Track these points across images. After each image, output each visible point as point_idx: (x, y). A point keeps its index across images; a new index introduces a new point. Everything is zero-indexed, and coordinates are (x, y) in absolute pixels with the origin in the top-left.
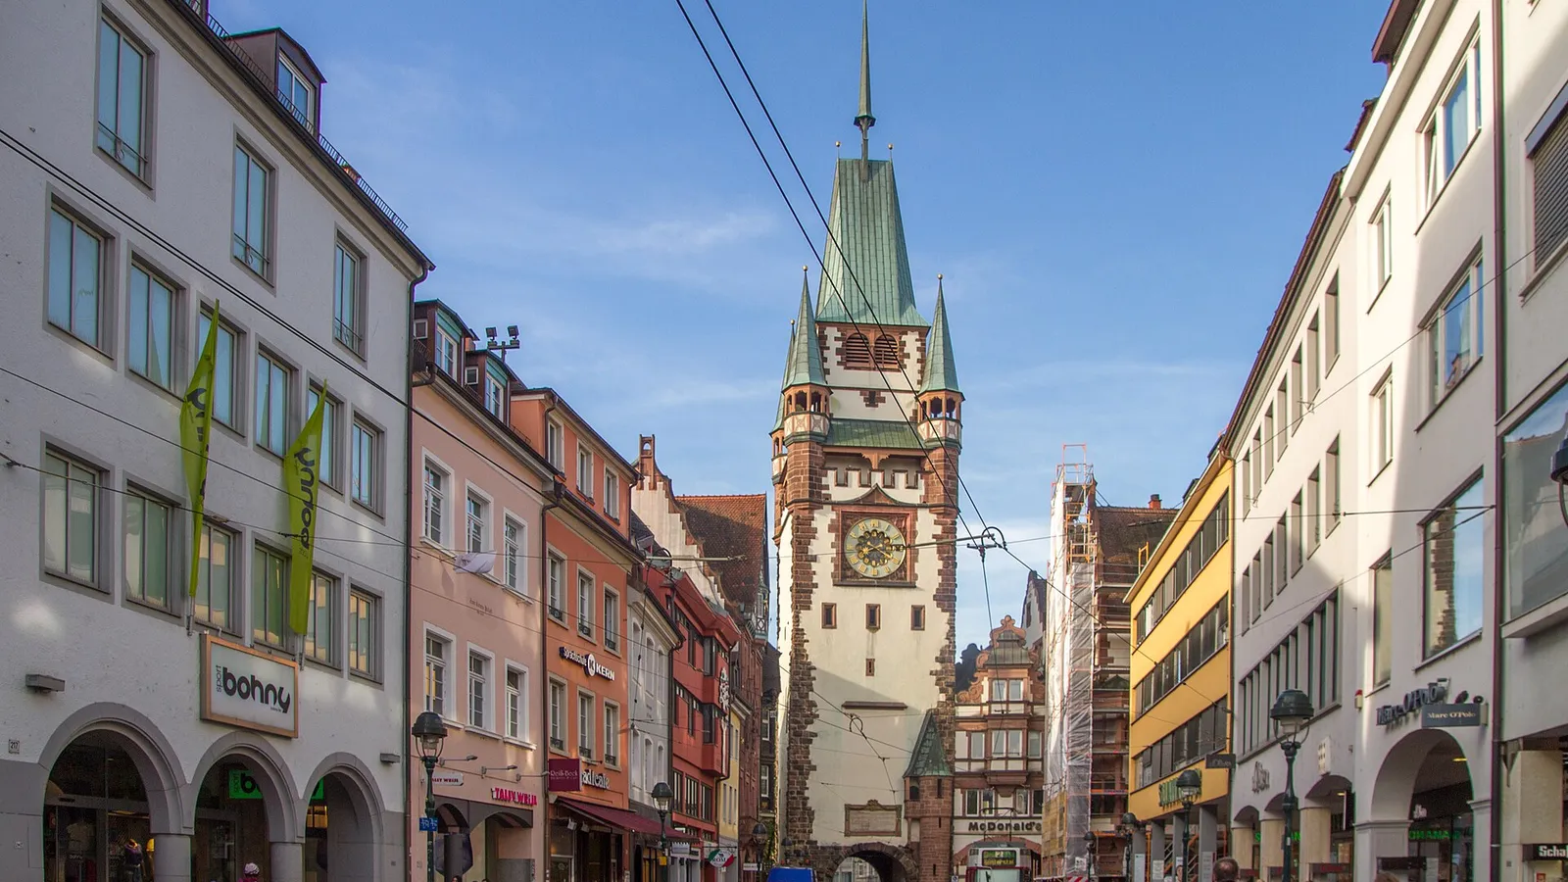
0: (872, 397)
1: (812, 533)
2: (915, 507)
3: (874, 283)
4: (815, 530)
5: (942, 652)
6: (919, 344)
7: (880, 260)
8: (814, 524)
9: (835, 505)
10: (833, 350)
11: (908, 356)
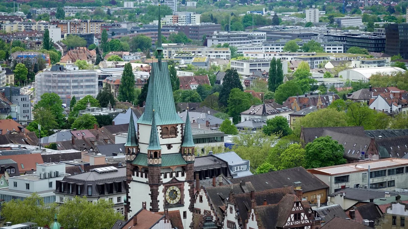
0: (169, 146)
1: (158, 194)
2: (184, 182)
3: (168, 108)
4: (159, 193)
5: (191, 224)
6: (181, 128)
7: (168, 100)
8: (158, 191)
9: (164, 184)
10: (159, 133)
11: (178, 132)
